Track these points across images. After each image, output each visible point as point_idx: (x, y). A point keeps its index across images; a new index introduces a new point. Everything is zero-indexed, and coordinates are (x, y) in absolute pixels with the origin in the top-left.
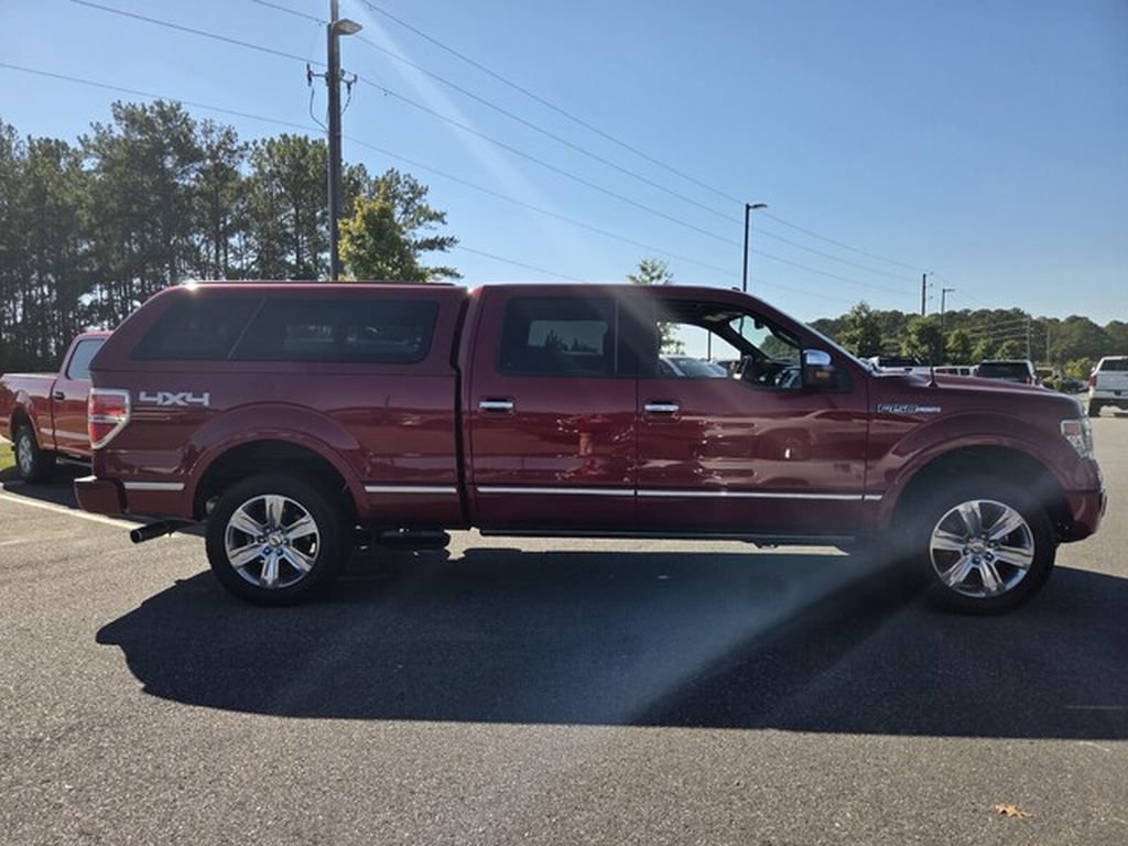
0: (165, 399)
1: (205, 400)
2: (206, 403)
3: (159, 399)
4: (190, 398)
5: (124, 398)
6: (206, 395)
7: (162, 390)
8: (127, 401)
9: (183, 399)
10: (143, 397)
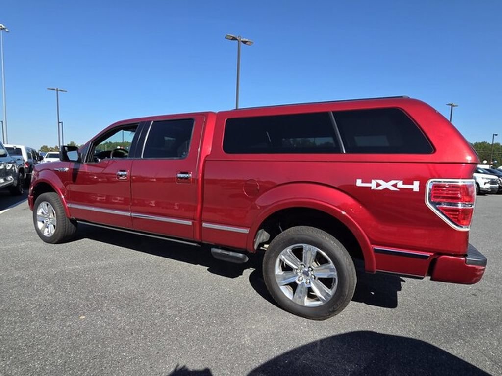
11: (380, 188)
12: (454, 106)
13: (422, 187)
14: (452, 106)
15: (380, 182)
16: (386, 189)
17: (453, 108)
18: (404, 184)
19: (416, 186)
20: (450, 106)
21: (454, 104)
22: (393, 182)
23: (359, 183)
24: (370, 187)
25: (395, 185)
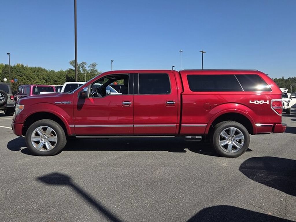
11: (257, 103)
12: (204, 52)
13: (270, 102)
14: (203, 52)
15: (257, 101)
16: (259, 104)
17: (203, 53)
18: (264, 101)
19: (268, 102)
20: (202, 53)
21: (203, 51)
22: (261, 101)
23: (250, 102)
24: (254, 103)
25: (262, 102)
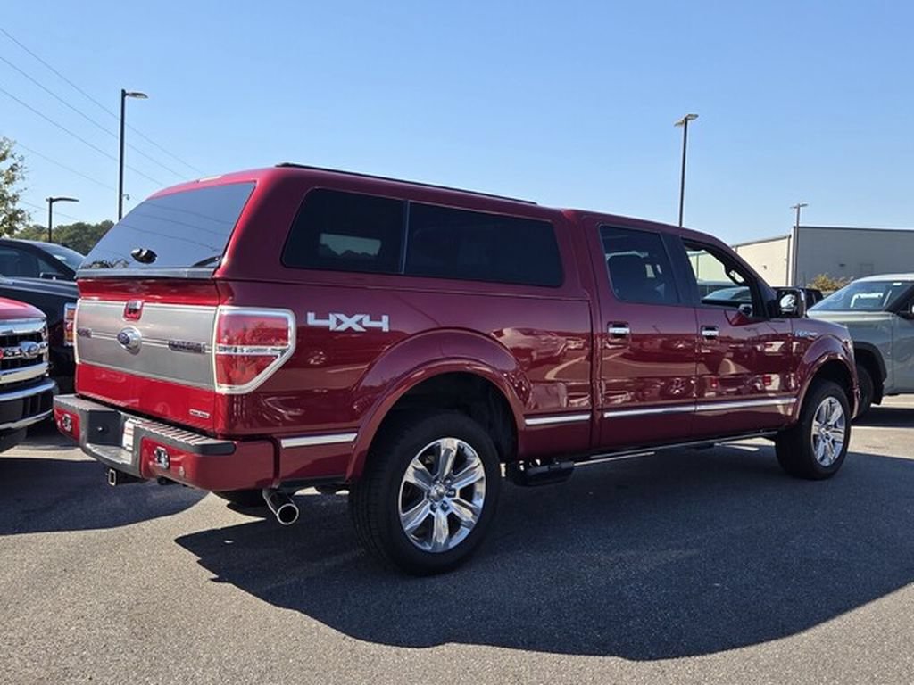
0: (339, 322)
1: (384, 324)
2: (386, 328)
3: (331, 323)
4: (367, 322)
5: (285, 320)
6: (385, 318)
7: (334, 312)
8: (292, 324)
9: (360, 322)
10: (311, 320)
